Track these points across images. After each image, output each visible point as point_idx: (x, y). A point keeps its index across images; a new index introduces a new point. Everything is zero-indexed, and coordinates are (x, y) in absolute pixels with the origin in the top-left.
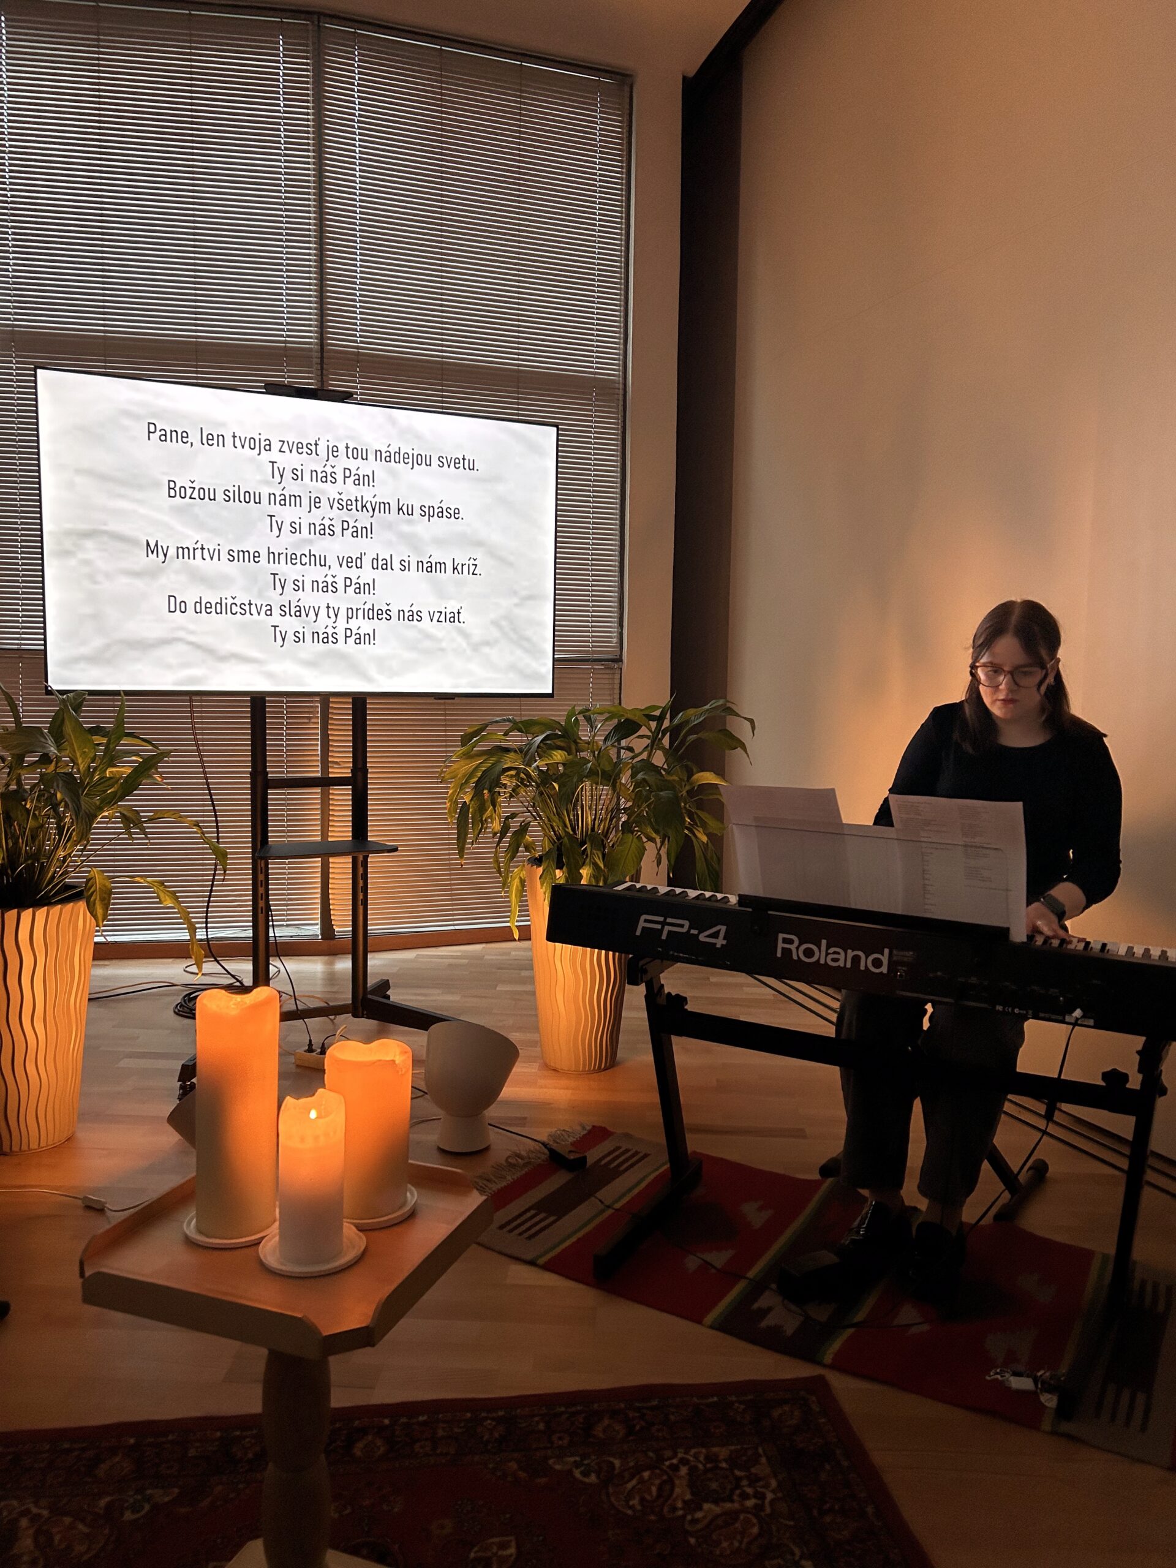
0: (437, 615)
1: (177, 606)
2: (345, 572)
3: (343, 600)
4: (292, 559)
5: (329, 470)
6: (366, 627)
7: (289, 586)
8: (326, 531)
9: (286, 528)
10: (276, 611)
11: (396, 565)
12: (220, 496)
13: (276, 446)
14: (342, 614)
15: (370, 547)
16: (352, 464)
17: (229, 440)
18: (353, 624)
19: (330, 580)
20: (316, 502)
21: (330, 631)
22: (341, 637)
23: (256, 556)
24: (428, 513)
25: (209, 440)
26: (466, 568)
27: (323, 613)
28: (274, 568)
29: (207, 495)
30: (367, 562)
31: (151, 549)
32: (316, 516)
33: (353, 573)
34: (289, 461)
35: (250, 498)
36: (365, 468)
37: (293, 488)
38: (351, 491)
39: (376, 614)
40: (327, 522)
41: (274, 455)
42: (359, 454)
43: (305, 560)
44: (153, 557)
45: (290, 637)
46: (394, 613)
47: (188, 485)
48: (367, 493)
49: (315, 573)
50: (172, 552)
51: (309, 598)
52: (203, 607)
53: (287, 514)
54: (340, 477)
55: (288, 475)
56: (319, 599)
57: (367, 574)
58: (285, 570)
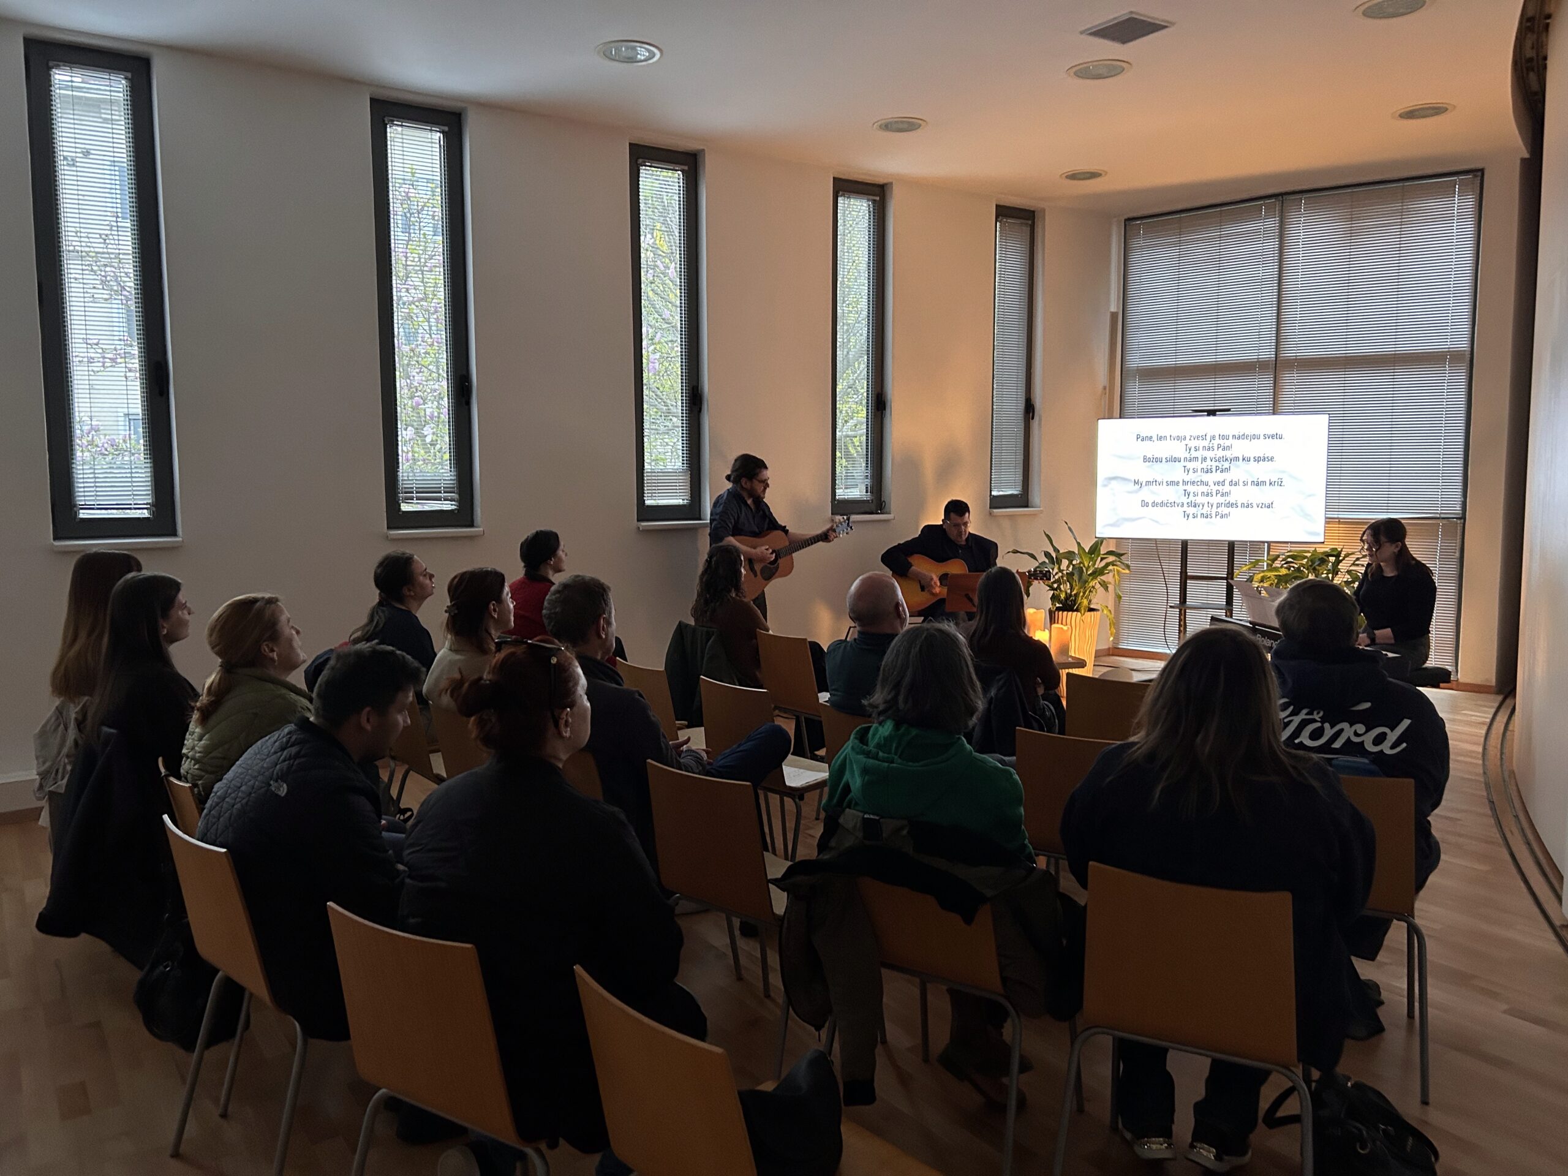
0: (1260, 505)
1: (1145, 504)
2: (1217, 487)
3: (1215, 500)
4: (1193, 483)
5: (1211, 445)
6: (1225, 510)
7: (1191, 494)
8: (1208, 471)
9: (1191, 471)
10: (1185, 505)
11: (1241, 483)
12: (1164, 460)
13: (1188, 438)
14: (1215, 506)
15: (1227, 476)
16: (1221, 442)
17: (1168, 438)
18: (1219, 510)
19: (1209, 491)
20: (1205, 459)
21: (1209, 513)
22: (1214, 515)
23: (1178, 483)
24: (1258, 460)
25: (1160, 438)
26: (1276, 483)
27: (1206, 505)
28: (1185, 487)
29: (1158, 460)
30: (1227, 483)
31: (1136, 482)
32: (1204, 465)
33: (1220, 488)
34: (1193, 444)
35: (1176, 460)
36: (1227, 443)
37: (1194, 454)
38: (1220, 453)
39: (1230, 505)
40: (1209, 467)
41: (1187, 441)
42: (1224, 437)
43: (1199, 483)
44: (1136, 485)
45: (1191, 516)
46: (1239, 505)
47: (1151, 457)
48: (1228, 454)
49: (1204, 489)
50: (1144, 484)
51: (1200, 499)
52: (1155, 504)
53: (1190, 465)
54: (1216, 448)
55: (1193, 449)
56: (1205, 500)
57: (1227, 488)
58: (1190, 488)
